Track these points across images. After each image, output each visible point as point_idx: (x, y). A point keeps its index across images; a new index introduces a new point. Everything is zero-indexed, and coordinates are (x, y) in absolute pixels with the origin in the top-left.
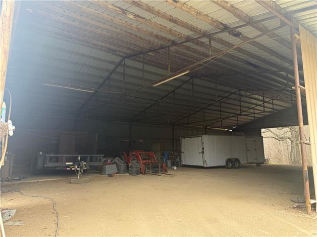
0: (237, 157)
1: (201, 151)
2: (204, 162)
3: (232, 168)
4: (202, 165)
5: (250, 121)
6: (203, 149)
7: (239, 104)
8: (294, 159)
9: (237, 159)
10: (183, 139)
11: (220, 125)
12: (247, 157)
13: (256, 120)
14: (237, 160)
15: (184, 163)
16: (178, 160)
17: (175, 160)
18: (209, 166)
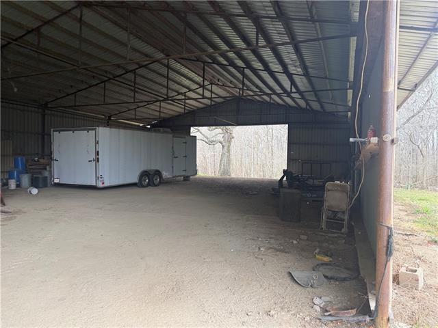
0: (158, 169)
1: (93, 156)
2: (97, 178)
3: (149, 185)
4: (94, 184)
5: (178, 114)
6: (98, 153)
7: (166, 84)
8: (224, 169)
9: (159, 171)
10: (56, 134)
11: (133, 117)
12: (173, 167)
13: (187, 113)
14: (158, 173)
15: (56, 181)
16: (46, 174)
17: (40, 173)
18: (107, 184)
